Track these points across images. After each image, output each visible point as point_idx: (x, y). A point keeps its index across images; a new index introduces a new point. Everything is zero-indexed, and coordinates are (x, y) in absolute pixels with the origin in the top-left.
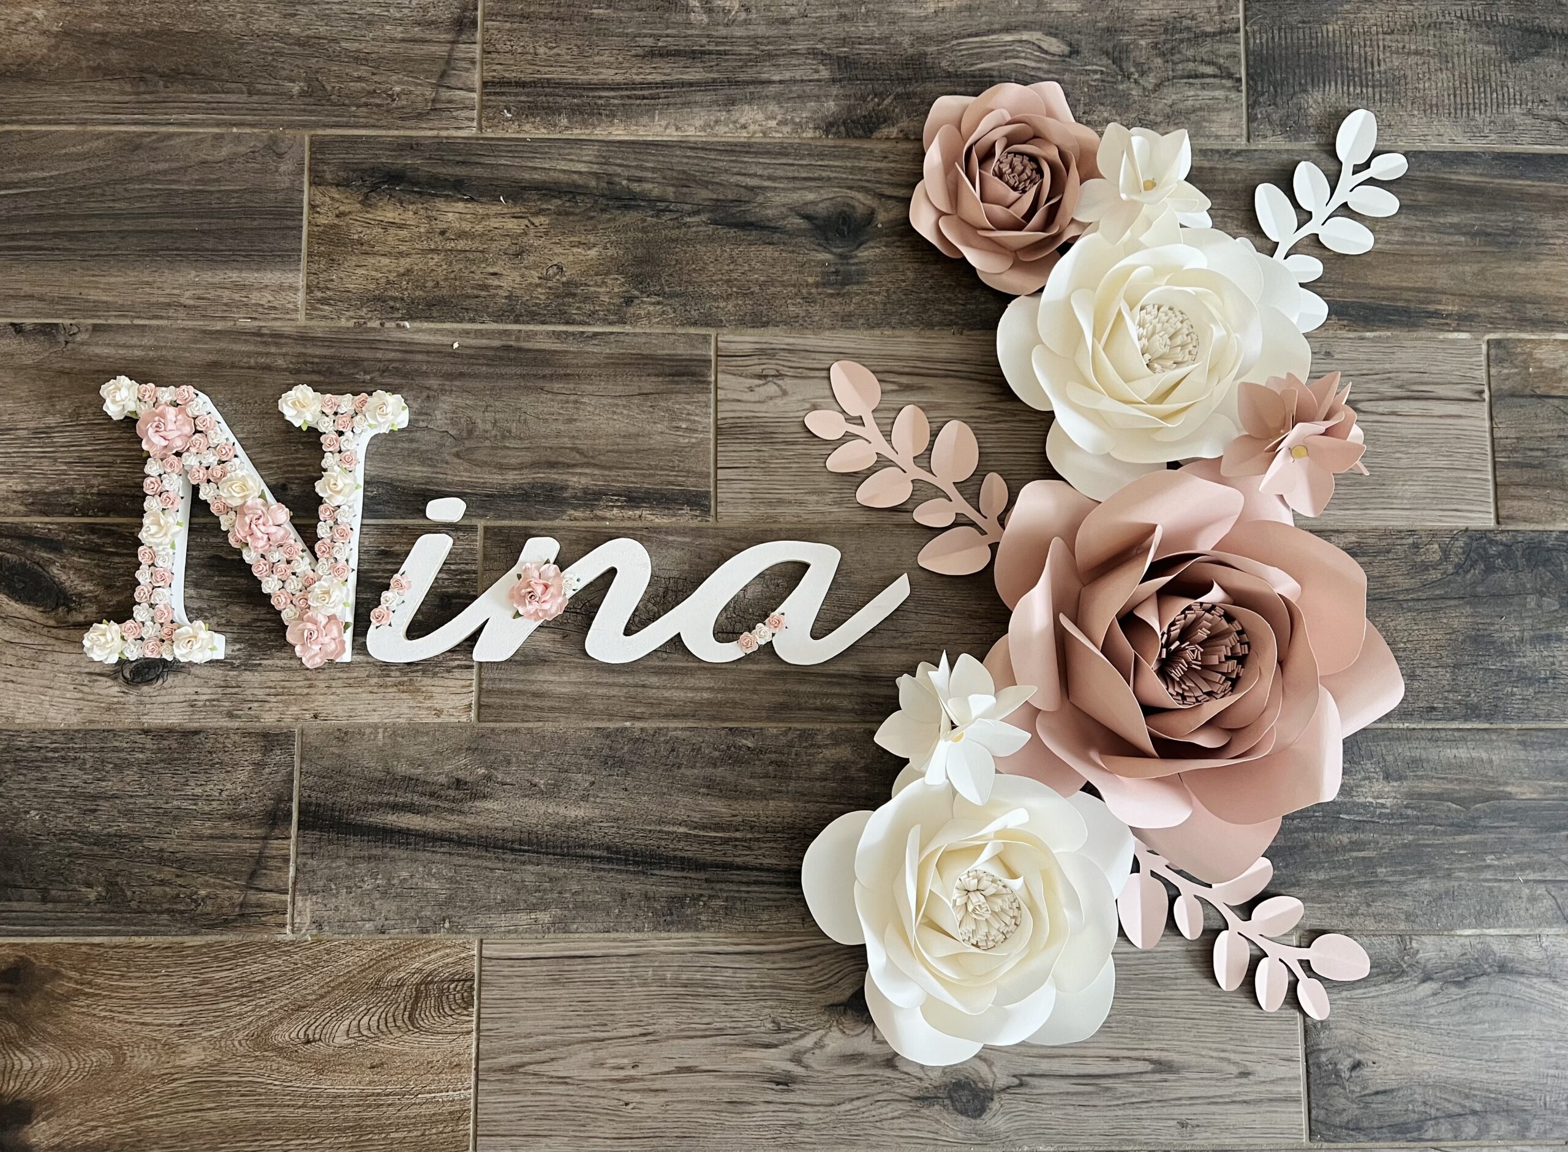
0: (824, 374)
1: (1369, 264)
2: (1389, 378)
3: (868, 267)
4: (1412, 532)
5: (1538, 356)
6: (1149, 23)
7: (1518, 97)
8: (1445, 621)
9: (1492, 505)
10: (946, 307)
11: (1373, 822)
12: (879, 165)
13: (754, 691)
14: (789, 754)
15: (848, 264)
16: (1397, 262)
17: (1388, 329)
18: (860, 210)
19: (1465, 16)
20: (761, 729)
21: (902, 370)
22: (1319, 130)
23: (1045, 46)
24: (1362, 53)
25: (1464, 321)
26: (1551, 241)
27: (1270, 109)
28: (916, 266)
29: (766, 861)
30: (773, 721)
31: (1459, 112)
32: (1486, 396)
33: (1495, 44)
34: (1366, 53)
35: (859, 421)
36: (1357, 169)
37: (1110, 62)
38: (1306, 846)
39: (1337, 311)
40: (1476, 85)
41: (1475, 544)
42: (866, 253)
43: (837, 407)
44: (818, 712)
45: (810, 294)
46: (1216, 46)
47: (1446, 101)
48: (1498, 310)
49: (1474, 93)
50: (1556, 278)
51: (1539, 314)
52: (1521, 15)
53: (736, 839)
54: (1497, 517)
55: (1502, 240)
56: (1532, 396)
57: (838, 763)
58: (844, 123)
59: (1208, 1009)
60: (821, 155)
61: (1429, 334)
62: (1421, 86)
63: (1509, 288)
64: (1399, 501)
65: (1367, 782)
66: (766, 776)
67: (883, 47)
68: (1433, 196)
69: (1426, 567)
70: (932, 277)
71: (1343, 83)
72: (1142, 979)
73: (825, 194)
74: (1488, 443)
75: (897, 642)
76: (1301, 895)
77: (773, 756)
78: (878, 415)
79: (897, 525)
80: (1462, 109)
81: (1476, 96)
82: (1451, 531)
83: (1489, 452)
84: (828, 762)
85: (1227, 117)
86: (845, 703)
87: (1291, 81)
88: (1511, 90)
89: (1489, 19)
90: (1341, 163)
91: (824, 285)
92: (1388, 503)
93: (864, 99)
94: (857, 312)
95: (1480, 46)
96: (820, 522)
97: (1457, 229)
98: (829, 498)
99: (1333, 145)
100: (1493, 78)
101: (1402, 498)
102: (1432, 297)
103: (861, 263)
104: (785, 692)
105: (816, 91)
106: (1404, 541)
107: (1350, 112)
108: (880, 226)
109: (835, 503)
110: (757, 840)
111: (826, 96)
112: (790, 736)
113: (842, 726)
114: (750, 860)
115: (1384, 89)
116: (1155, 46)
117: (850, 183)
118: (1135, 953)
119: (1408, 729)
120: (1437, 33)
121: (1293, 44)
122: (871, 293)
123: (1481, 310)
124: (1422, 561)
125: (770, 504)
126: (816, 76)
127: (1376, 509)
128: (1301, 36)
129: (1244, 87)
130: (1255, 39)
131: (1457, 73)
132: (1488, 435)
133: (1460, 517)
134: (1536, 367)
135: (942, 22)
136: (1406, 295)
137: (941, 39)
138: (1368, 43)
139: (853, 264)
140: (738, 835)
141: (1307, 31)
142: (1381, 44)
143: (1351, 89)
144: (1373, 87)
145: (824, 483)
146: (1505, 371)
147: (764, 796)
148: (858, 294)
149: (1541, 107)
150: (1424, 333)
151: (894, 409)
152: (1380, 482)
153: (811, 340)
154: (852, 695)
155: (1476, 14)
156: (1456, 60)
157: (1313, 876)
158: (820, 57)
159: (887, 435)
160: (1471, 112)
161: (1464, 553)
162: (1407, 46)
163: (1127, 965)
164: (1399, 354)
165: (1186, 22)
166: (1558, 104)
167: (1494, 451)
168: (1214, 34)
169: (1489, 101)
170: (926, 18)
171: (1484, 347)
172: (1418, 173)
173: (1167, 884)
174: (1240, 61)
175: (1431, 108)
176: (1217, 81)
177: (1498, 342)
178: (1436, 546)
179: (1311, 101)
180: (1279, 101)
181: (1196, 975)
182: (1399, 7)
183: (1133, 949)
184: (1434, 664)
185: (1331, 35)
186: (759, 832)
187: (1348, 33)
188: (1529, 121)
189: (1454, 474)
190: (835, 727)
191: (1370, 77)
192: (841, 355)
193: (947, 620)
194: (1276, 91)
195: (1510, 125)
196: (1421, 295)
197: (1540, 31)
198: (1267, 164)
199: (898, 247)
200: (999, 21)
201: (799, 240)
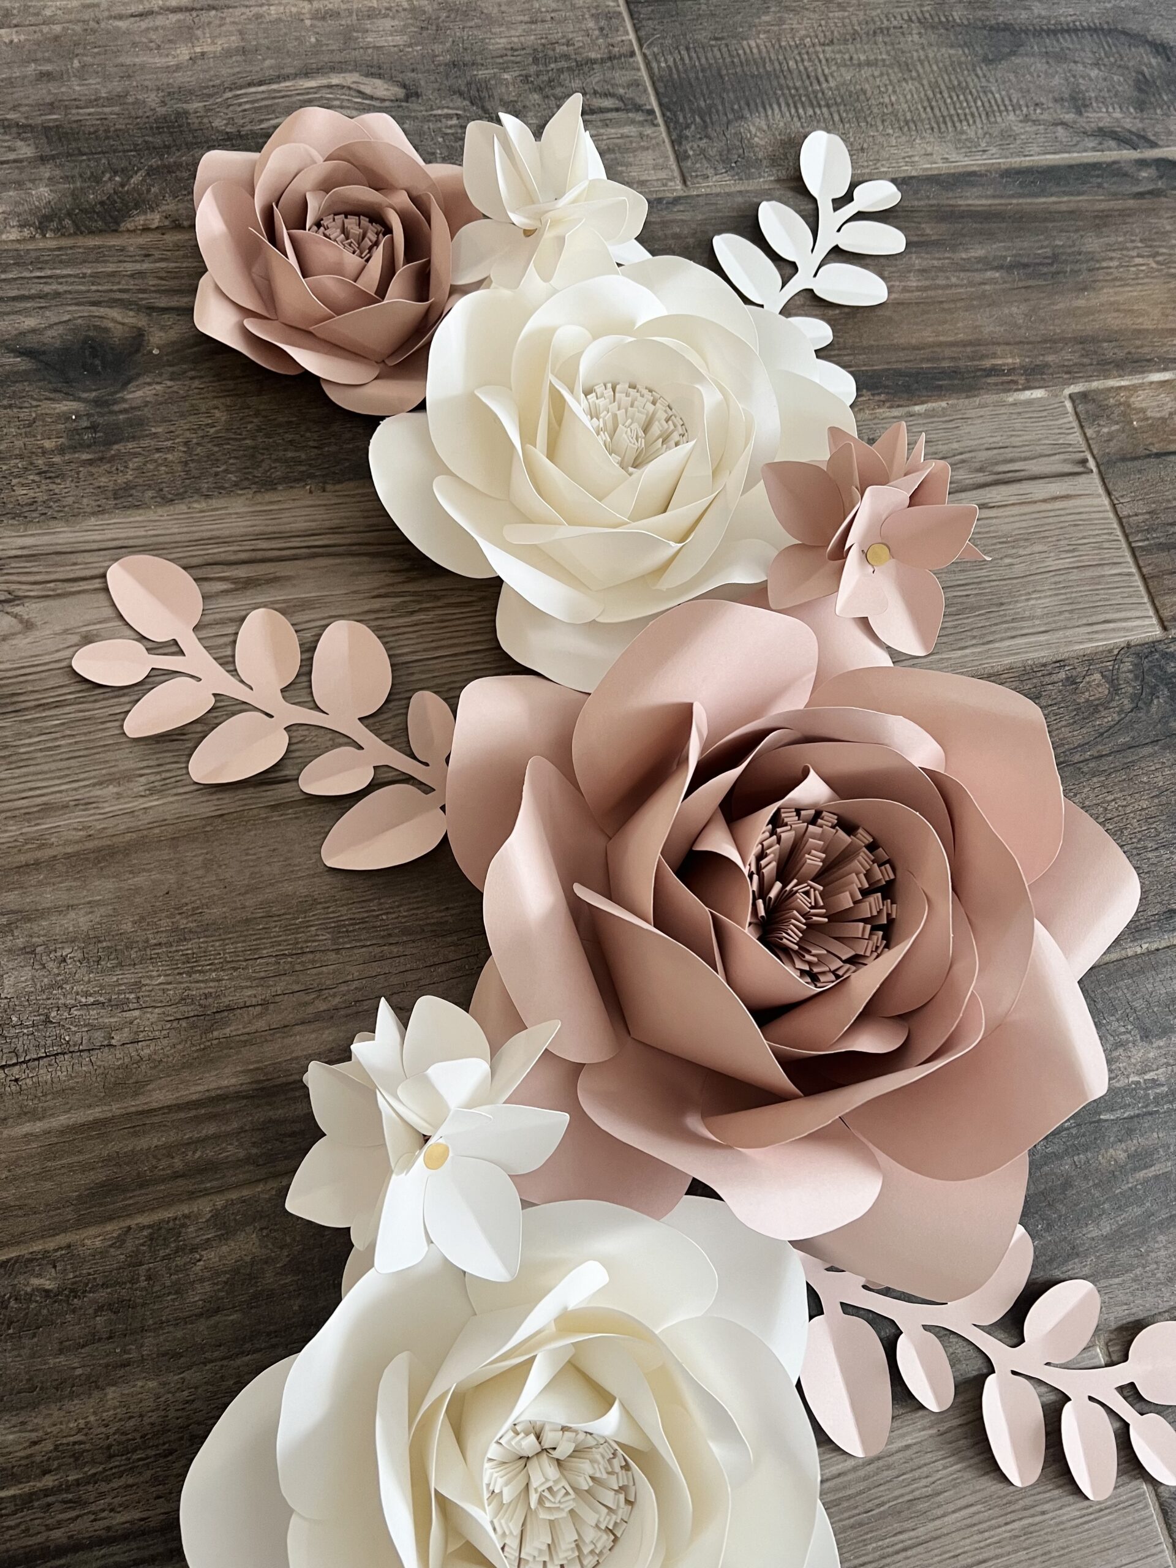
0: (97, 584)
1: (890, 320)
2: (963, 461)
3: (147, 412)
4: (1060, 663)
5: (1137, 405)
6: (509, 53)
7: (1007, 102)
8: (1145, 779)
9: (1149, 606)
10: (290, 454)
11: (1151, 1114)
12: (138, 267)
13: (44, 1175)
14: (134, 1281)
15: (111, 412)
16: (924, 312)
17: (940, 398)
18: (118, 332)
19: (914, 18)
20: (69, 1246)
21: (233, 558)
22: (774, 161)
23: (368, 90)
24: (802, 68)
25: (1034, 375)
26: (1105, 264)
27: (703, 143)
28: (228, 401)
29: (120, 1519)
30: (88, 1225)
31: (942, 126)
32: (1092, 464)
33: (960, 46)
34: (806, 69)
35: (174, 648)
36: (839, 203)
37: (467, 103)
38: (1067, 1184)
39: (866, 383)
40: (953, 94)
41: (1146, 664)
42: (139, 393)
43: (129, 633)
44: (180, 1182)
45: (52, 465)
46: (609, 75)
47: (923, 116)
48: (1069, 355)
49: (954, 103)
50: (1126, 307)
51: (1121, 354)
52: (980, 13)
53: (47, 1492)
54: (1161, 621)
55: (1045, 270)
56: (1149, 456)
57: (236, 1271)
58: (69, 214)
59: (1003, 1532)
60: (38, 262)
61: (995, 398)
62: (887, 100)
63: (1072, 327)
64: (1029, 623)
65: (1121, 1050)
66: (94, 1338)
67: (116, 109)
68: (944, 227)
69: (1095, 708)
70: (256, 415)
71: (788, 105)
72: (882, 1516)
73: (52, 317)
74: (1116, 525)
75: (310, 1010)
76: (1086, 1271)
77: (102, 1295)
78: (204, 633)
79: (274, 807)
80: (945, 123)
81: (958, 105)
82: (1110, 651)
83: (1121, 538)
84: (218, 1274)
85: (648, 158)
86: (232, 1150)
87: (720, 108)
88: (997, 96)
89: (943, 19)
90: (815, 200)
91: (74, 449)
92: (1014, 628)
93: (97, 179)
94: (140, 481)
95: (943, 50)
96: (129, 831)
97: (986, 264)
98: (139, 785)
99: (800, 178)
100: (971, 85)
101: (1032, 618)
102: (983, 350)
103: (132, 408)
104: (107, 1161)
105: (15, 175)
106: (1054, 678)
107: (806, 137)
108: (156, 352)
109: (152, 791)
110: (93, 1479)
111: (33, 181)
112: (130, 1245)
113: (234, 1195)
114: (84, 1527)
115: (842, 108)
116: (526, 79)
117: (96, 297)
118: (855, 1469)
119: (1149, 952)
120: (887, 39)
121: (710, 65)
122: (158, 450)
123: (1050, 358)
124: (1087, 701)
125: (27, 816)
126: (12, 156)
127: (1002, 640)
128: (718, 55)
129: (660, 120)
130: (658, 62)
131: (925, 82)
132: (1111, 515)
133: (1114, 630)
134: (1139, 420)
135: (204, 71)
136: (948, 352)
137: (204, 92)
138: (805, 57)
139: (121, 412)
140: (49, 1481)
141: (724, 50)
142: (821, 56)
143: (801, 111)
144: (828, 106)
145: (127, 761)
146: (1105, 430)
147: (93, 1384)
148: (136, 455)
149: (1038, 111)
150: (990, 398)
151: (232, 620)
152: (996, 601)
153: (64, 535)
154: (242, 1130)
155: (927, 15)
156: (919, 68)
157: (1092, 1231)
158: (14, 130)
159: (228, 663)
160: (958, 124)
161: (1136, 678)
162: (855, 56)
163: (849, 1498)
164: (966, 429)
165: (561, 49)
166: (1058, 106)
167: (1126, 536)
168: (603, 61)
169: (974, 109)
170: (178, 68)
171: (1068, 405)
172: (916, 203)
173: (875, 1319)
174: (645, 90)
175: (908, 125)
176: (622, 115)
177: (1084, 396)
178: (1098, 676)
179: (753, 130)
180: (713, 134)
181: (968, 1475)
182: (831, 15)
183: (850, 1463)
184: (1151, 845)
185: (755, 51)
186: (94, 1462)
187: (777, 46)
188: (1030, 128)
189: (1089, 573)
190: (220, 1201)
191: (820, 95)
192: (121, 550)
193: (395, 949)
194: (704, 122)
195: (1007, 136)
196: (969, 349)
197: (1007, 27)
198: (718, 211)
199: (192, 378)
200: (292, 65)
201: (19, 387)
